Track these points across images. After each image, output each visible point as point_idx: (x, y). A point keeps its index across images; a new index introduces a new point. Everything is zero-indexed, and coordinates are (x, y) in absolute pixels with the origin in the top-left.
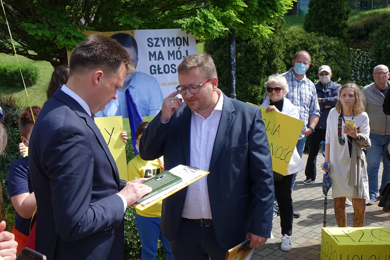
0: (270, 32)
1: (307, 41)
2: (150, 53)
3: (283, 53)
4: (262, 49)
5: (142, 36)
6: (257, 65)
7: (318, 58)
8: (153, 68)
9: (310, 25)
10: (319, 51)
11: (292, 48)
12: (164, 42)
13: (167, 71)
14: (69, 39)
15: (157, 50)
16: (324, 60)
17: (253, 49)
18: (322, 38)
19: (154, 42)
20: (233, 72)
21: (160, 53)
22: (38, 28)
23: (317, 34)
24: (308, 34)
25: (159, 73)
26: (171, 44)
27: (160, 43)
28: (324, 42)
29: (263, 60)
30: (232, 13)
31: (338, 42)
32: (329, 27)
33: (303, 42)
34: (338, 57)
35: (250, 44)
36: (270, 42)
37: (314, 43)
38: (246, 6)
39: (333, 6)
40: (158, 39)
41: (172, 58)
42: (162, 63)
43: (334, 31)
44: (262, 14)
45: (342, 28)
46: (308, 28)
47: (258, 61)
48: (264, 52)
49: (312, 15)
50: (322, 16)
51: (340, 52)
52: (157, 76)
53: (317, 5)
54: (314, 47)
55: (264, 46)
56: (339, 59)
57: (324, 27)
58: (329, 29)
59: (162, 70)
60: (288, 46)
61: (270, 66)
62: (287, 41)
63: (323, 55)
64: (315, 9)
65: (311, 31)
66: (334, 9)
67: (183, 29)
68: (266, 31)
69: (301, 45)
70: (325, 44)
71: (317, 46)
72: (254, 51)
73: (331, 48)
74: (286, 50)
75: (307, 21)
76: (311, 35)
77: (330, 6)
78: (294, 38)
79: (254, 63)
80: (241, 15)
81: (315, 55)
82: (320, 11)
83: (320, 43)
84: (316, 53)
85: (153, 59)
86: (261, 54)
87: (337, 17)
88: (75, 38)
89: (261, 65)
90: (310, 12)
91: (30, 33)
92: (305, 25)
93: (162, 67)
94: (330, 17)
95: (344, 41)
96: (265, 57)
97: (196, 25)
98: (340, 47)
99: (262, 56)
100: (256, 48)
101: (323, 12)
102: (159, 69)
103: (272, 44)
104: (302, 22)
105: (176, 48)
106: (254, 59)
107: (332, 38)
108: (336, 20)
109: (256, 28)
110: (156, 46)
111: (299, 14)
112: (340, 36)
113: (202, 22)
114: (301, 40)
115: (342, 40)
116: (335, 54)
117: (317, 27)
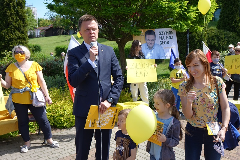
0: (202, 29)
1: (218, 34)
2: (160, 37)
3: (207, 39)
4: (197, 37)
5: (157, 31)
6: (194, 44)
7: (224, 42)
8: (161, 42)
9: (220, 26)
10: (224, 38)
11: (211, 37)
12: (165, 33)
13: (165, 43)
14: (136, 32)
15: (162, 36)
16: (227, 42)
17: (193, 37)
18: (225, 32)
19: (161, 33)
20: (188, 45)
21: (163, 37)
22: (125, 29)
23: (224, 30)
24: (219, 30)
25: (163, 44)
26: (167, 34)
27: (163, 33)
28: (227, 34)
29: (197, 42)
30: (189, 22)
31: (234, 34)
32: (230, 27)
33: (216, 34)
34: (234, 41)
35: (192, 35)
36: (201, 34)
37: (222, 35)
38: (195, 19)
39: (232, 17)
40: (163, 32)
41: (167, 39)
42: (164, 41)
43: (232, 29)
44: (200, 22)
45: (236, 27)
46: (219, 28)
47: (195, 43)
48: (198, 38)
49: (221, 21)
50: (226, 21)
51: (235, 39)
52: (162, 45)
53: (224, 16)
54: (222, 36)
55: (198, 36)
56: (234, 42)
57: (227, 27)
58: (230, 28)
59: (164, 43)
60: (209, 36)
61: (201, 45)
62: (209, 34)
63: (226, 40)
64: (223, 18)
65: (220, 29)
66: (233, 18)
67: (172, 28)
68: (201, 29)
69: (215, 35)
70: (227, 35)
71: (223, 36)
72: (194, 38)
73: (230, 37)
74: (208, 38)
75: (218, 24)
76: (221, 31)
77: (230, 17)
78: (212, 32)
79: (193, 43)
80: (192, 23)
81: (222, 40)
82: (225, 19)
83: (225, 35)
84: (222, 39)
85: (161, 39)
86: (197, 39)
87: (234, 22)
88: (137, 32)
89: (196, 44)
90: (220, 20)
91: (123, 31)
92: (217, 26)
93: (164, 42)
94: (230, 22)
95: (238, 34)
96: (198, 41)
97: (177, 27)
98: (235, 36)
99: (197, 41)
100: (194, 37)
101: (226, 20)
102: (163, 43)
103: (202, 35)
104: (216, 25)
105: (169, 35)
106: (193, 42)
107: (231, 32)
108: (234, 24)
109: (196, 28)
110: (162, 34)
111: (214, 20)
112: (235, 31)
113: (180, 26)
114: (215, 33)
115: (236, 33)
116: (232, 40)
117: (223, 27)
